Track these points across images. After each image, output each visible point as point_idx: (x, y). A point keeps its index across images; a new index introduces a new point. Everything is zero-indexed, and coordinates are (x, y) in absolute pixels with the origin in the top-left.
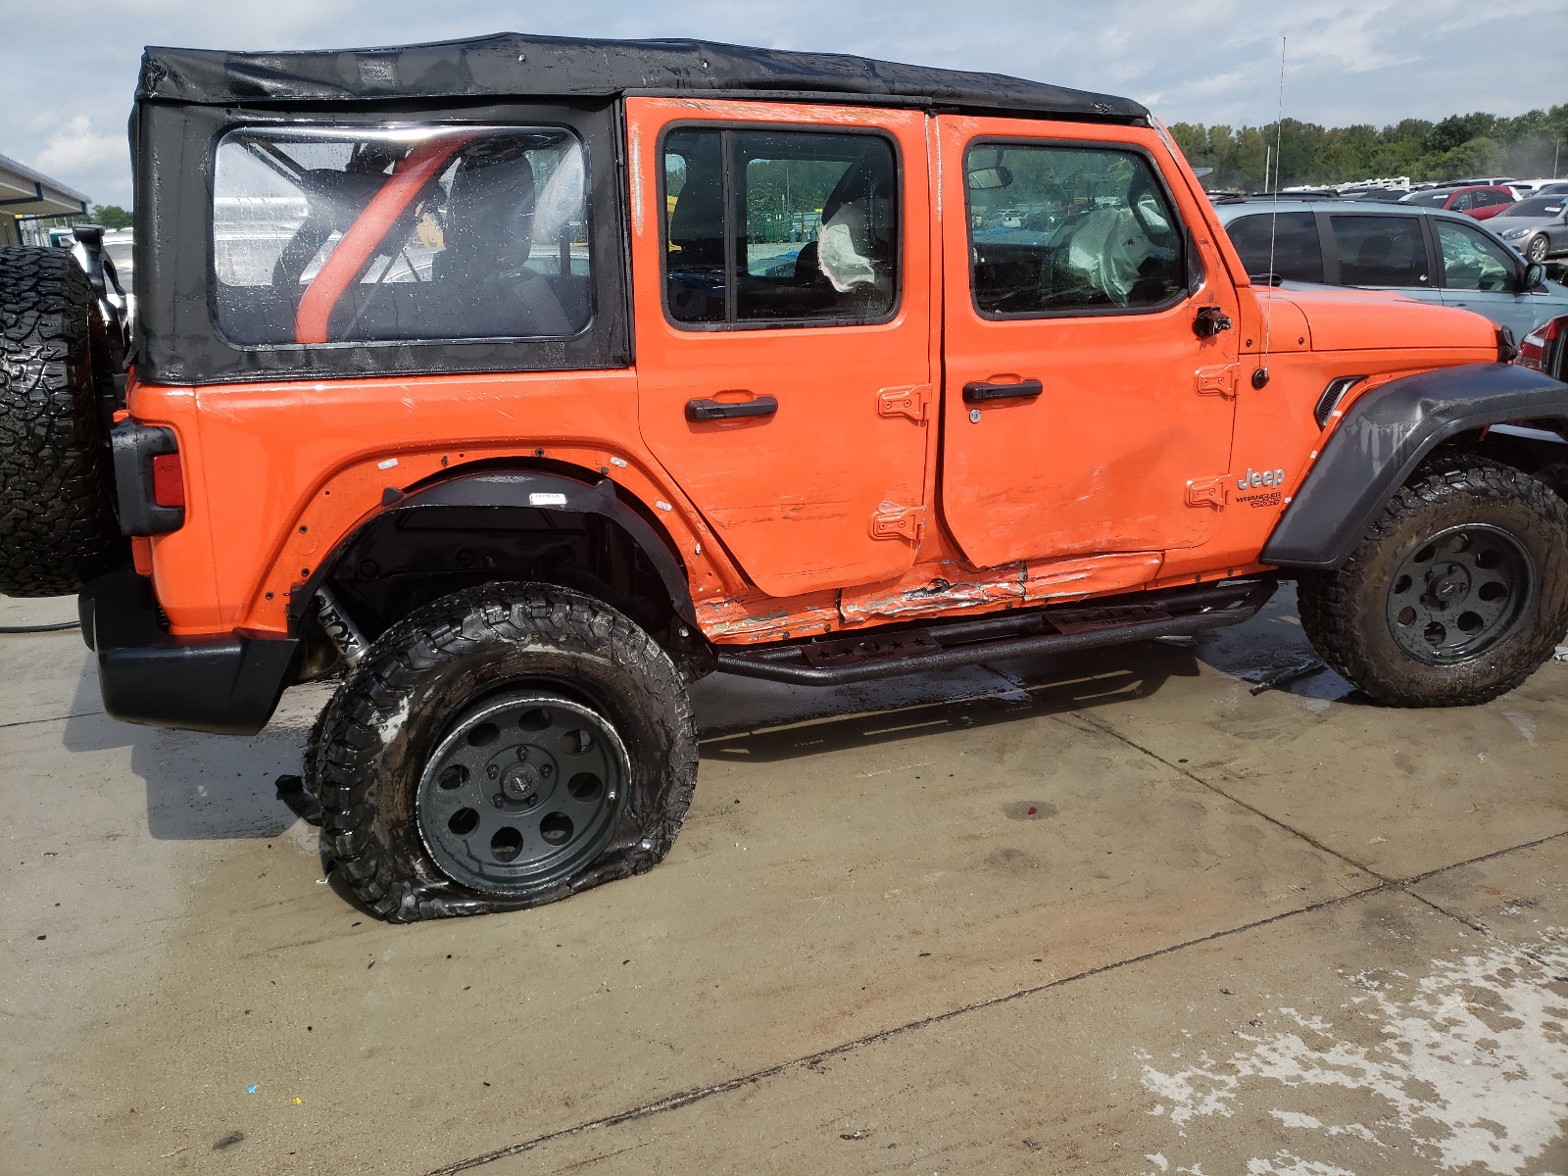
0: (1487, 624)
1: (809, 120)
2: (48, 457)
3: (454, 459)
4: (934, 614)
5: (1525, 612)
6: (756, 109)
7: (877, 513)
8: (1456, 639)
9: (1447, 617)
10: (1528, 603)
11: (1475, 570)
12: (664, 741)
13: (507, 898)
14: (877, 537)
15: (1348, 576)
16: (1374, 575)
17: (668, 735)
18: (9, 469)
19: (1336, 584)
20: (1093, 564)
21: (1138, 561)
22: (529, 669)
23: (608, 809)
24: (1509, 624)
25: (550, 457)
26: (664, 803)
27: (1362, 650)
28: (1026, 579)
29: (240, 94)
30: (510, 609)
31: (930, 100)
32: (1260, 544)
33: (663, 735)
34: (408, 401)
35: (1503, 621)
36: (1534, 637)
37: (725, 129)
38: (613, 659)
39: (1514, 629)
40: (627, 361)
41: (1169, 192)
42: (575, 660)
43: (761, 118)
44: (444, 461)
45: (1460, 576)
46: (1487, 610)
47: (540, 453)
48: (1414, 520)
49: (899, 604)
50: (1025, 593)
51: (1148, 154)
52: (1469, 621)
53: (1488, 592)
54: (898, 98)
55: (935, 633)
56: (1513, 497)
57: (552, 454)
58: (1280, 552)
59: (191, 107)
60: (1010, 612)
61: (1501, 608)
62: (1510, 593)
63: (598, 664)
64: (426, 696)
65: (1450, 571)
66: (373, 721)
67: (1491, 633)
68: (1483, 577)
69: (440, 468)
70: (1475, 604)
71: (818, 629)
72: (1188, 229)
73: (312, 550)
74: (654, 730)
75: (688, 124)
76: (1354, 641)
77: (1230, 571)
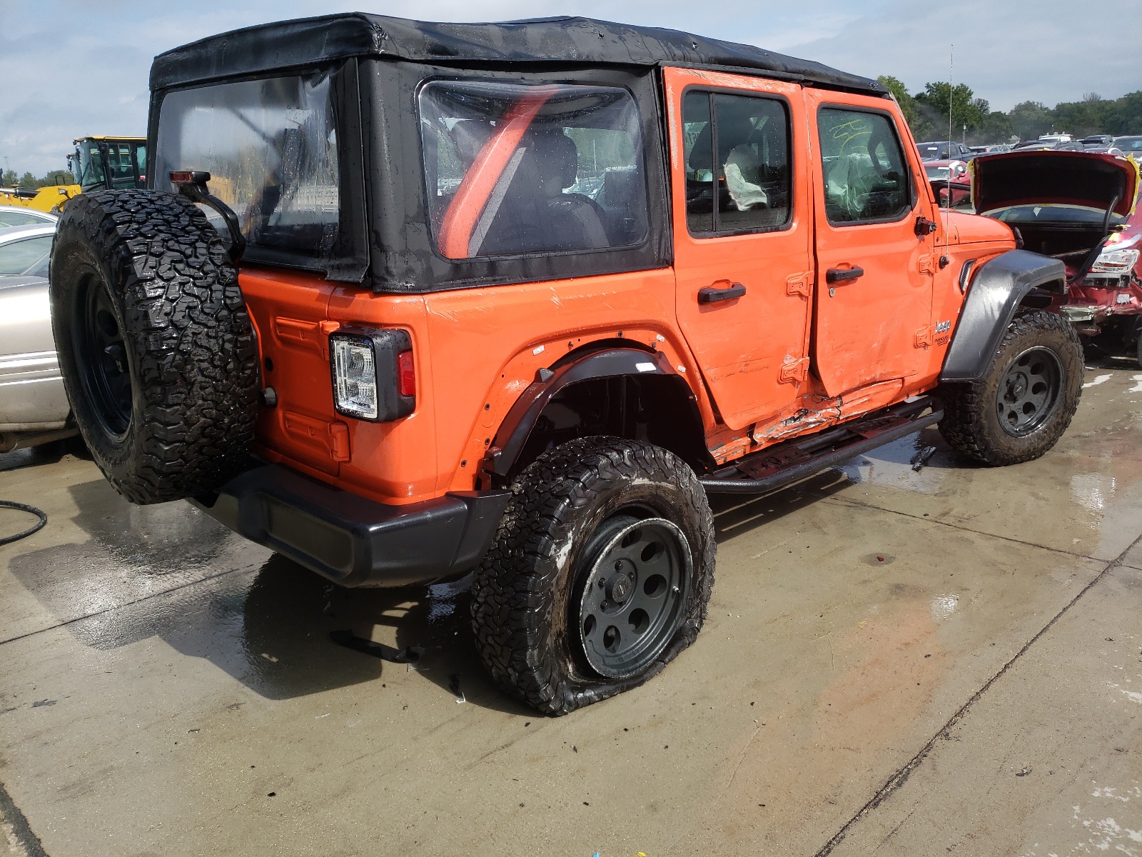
0: (1038, 408)
1: (752, 88)
2: (233, 369)
3: (577, 343)
4: (795, 435)
5: (1058, 399)
6: (724, 79)
7: (783, 364)
8: (1024, 419)
9: (1017, 406)
10: (1060, 392)
11: (1030, 376)
12: (700, 543)
13: (626, 680)
14: (781, 381)
15: (978, 386)
16: (992, 384)
17: (702, 537)
18: (205, 382)
19: (971, 392)
20: (871, 390)
21: (891, 386)
22: (633, 498)
23: (673, 600)
24: (1050, 407)
25: (626, 337)
26: (700, 590)
27: (985, 432)
28: (842, 404)
29: (433, 53)
30: (623, 454)
31: (803, 77)
32: (939, 370)
33: (700, 538)
34: (556, 300)
35: (1046, 406)
36: (1064, 413)
37: (711, 92)
38: (677, 485)
39: (1054, 409)
40: (669, 263)
41: (902, 143)
42: (658, 487)
43: (730, 85)
44: (570, 345)
45: (1022, 380)
46: (1037, 399)
47: (621, 334)
48: (1011, 347)
49: (779, 430)
50: (840, 414)
51: (892, 117)
52: (1028, 408)
53: (1037, 389)
54: (788, 75)
55: (801, 447)
56: (1055, 328)
57: (628, 335)
58: (950, 374)
59: (403, 63)
60: (831, 428)
61: (1044, 397)
62: (1049, 387)
63: (669, 489)
64: (582, 527)
65: (1018, 377)
66: (552, 552)
67: (1041, 413)
68: (1035, 379)
69: (566, 351)
70: (1030, 398)
71: (739, 454)
72: (910, 167)
73: (492, 424)
74: (695, 536)
75: (697, 88)
76: (982, 427)
77: (920, 390)
